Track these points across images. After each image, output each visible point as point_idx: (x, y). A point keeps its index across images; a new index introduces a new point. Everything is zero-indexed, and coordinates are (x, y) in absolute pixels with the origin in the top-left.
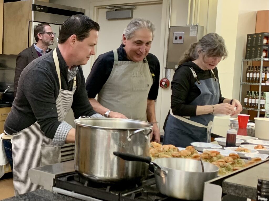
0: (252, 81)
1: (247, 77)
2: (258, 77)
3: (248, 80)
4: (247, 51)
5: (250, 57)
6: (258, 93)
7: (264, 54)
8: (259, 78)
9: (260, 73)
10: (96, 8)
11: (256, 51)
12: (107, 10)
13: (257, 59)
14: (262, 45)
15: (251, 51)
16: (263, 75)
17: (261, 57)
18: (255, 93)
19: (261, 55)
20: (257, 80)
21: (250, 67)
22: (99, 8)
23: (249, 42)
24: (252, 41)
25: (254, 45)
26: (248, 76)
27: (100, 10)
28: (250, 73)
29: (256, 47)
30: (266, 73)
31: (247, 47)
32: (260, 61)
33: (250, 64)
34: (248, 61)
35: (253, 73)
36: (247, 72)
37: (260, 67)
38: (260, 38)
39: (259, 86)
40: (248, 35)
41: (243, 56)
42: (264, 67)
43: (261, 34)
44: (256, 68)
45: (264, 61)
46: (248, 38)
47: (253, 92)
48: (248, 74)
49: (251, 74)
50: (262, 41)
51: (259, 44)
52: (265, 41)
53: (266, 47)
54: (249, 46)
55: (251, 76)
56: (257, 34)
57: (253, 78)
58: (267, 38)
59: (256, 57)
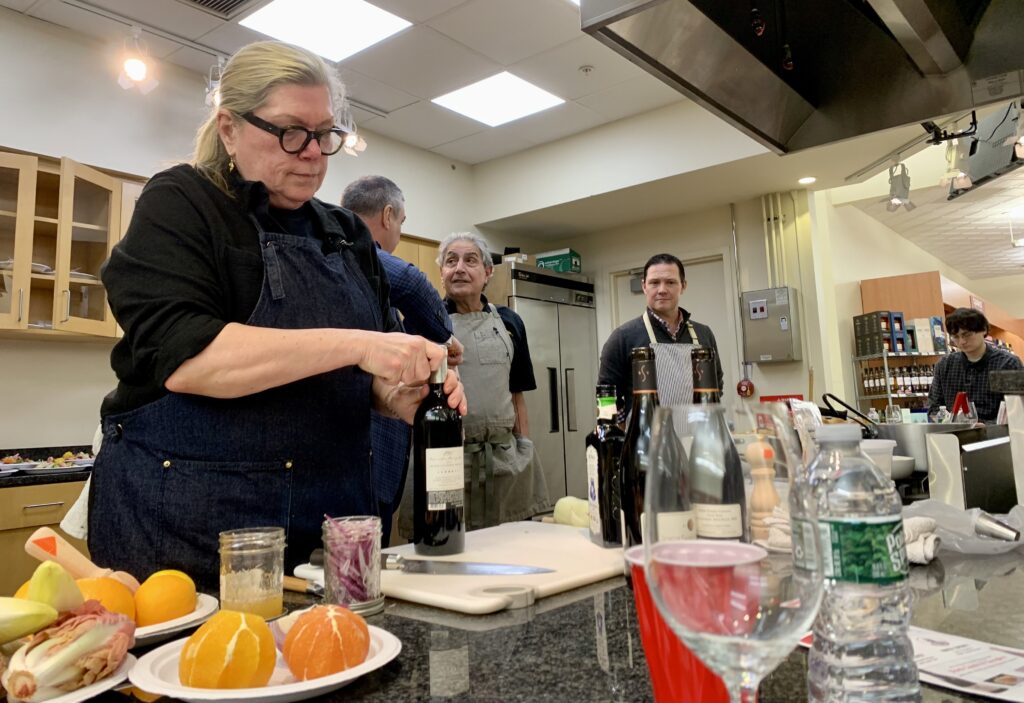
0: (875, 393)
1: (865, 388)
2: (883, 384)
3: (869, 391)
4: (857, 343)
5: (864, 354)
7: (886, 346)
8: (885, 387)
9: (885, 377)
10: (612, 277)
11: (872, 342)
12: (630, 277)
13: (877, 356)
14: (880, 332)
15: (864, 343)
16: (891, 381)
17: (881, 351)
19: (882, 348)
20: (882, 390)
21: (866, 370)
22: (617, 276)
23: (858, 329)
24: (862, 326)
25: (867, 333)
26: (866, 386)
27: (620, 279)
28: (869, 380)
29: (872, 335)
30: (895, 378)
31: (857, 337)
32: (882, 358)
33: (865, 365)
34: (860, 362)
35: (874, 379)
36: (863, 379)
37: (883, 368)
38: (874, 321)
39: (887, 399)
40: (855, 319)
42: (889, 368)
43: (877, 313)
44: (876, 371)
45: (888, 357)
46: (855, 322)
48: (866, 382)
49: (871, 381)
50: (879, 326)
51: (875, 331)
52: (884, 325)
53: (887, 335)
54: (859, 335)
55: (872, 385)
56: (869, 315)
57: (875, 387)
58: (886, 319)
59: (873, 352)
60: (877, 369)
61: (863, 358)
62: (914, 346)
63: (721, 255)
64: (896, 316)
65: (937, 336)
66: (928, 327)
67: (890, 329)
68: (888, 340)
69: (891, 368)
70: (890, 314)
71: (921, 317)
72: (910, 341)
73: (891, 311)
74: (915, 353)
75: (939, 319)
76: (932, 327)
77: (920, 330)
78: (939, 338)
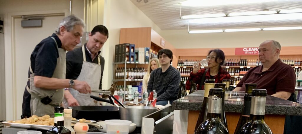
0: (120, 78)
1: (116, 76)
2: (123, 75)
3: (117, 78)
4: (115, 57)
5: (118, 61)
6: (124, 86)
7: (127, 59)
9: (124, 72)
11: (122, 56)
13: (122, 63)
14: (125, 52)
15: (118, 57)
16: (126, 74)
17: (124, 61)
18: (121, 86)
19: (125, 59)
20: (123, 77)
21: (117, 68)
22: (15, 18)
23: (117, 50)
24: (118, 49)
25: (120, 52)
26: (116, 75)
29: (122, 54)
30: (128, 72)
31: (116, 54)
32: (124, 64)
33: (117, 66)
34: (116, 64)
35: (120, 73)
37: (124, 68)
38: (124, 47)
39: (124, 81)
40: (116, 46)
41: (113, 61)
43: (125, 44)
44: (120, 69)
45: (127, 64)
46: (116, 47)
47: (120, 86)
48: (117, 73)
49: (119, 73)
50: (125, 50)
51: (123, 52)
52: (127, 49)
53: (127, 54)
54: (117, 53)
55: (119, 75)
56: (122, 45)
57: (120, 76)
58: (128, 47)
59: (121, 61)
60: (122, 68)
61: (117, 63)
62: (137, 60)
63: (64, 13)
64: (132, 46)
65: (146, 56)
66: (144, 52)
67: (129, 51)
68: (128, 56)
69: (127, 68)
70: (130, 44)
71: (141, 47)
72: (136, 57)
73: (131, 44)
74: (137, 63)
75: (148, 48)
76: (145, 52)
77: (140, 53)
78: (147, 57)
